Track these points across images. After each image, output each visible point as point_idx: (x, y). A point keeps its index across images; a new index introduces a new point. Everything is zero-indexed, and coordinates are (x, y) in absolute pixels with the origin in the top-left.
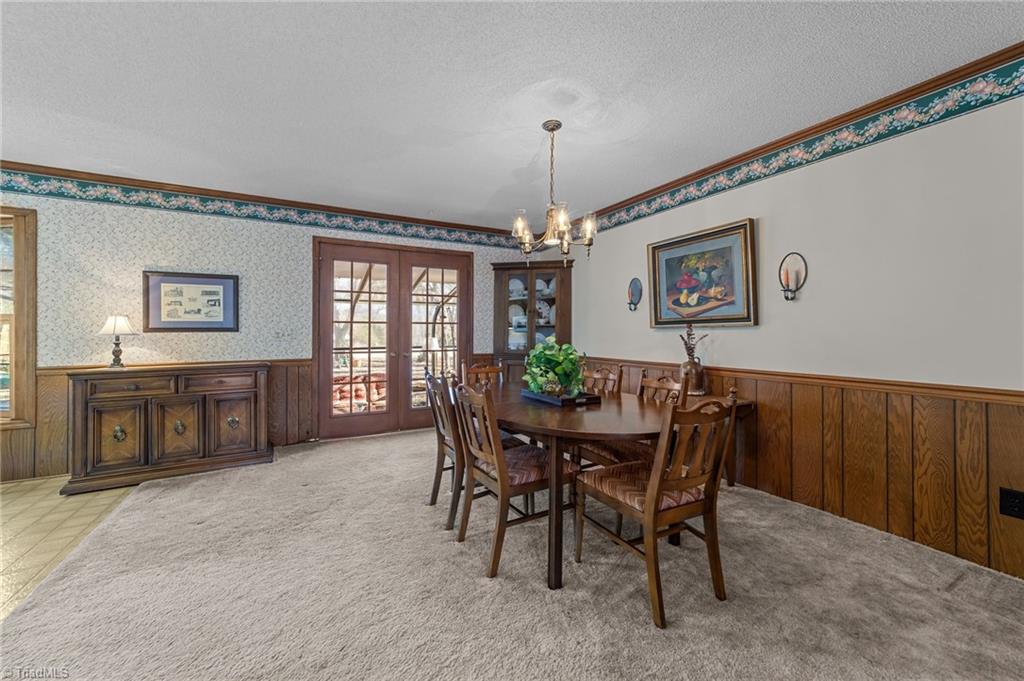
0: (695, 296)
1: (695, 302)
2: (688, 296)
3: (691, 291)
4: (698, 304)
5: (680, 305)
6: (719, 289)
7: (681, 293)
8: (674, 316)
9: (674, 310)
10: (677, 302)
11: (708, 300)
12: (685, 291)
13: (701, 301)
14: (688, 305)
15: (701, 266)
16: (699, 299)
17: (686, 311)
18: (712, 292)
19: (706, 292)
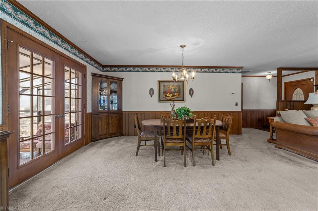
0: (171, 95)
1: (171, 96)
2: (169, 95)
3: (170, 94)
4: (172, 97)
5: (167, 97)
6: (177, 94)
7: (167, 94)
8: (165, 99)
9: (165, 98)
10: (166, 96)
11: (174, 96)
12: (168, 93)
13: (173, 96)
14: (169, 97)
15: (173, 88)
16: (172, 95)
17: (168, 98)
18: (175, 94)
19: (174, 94)
